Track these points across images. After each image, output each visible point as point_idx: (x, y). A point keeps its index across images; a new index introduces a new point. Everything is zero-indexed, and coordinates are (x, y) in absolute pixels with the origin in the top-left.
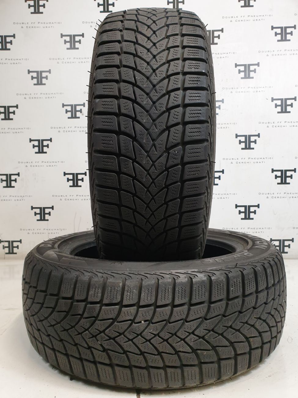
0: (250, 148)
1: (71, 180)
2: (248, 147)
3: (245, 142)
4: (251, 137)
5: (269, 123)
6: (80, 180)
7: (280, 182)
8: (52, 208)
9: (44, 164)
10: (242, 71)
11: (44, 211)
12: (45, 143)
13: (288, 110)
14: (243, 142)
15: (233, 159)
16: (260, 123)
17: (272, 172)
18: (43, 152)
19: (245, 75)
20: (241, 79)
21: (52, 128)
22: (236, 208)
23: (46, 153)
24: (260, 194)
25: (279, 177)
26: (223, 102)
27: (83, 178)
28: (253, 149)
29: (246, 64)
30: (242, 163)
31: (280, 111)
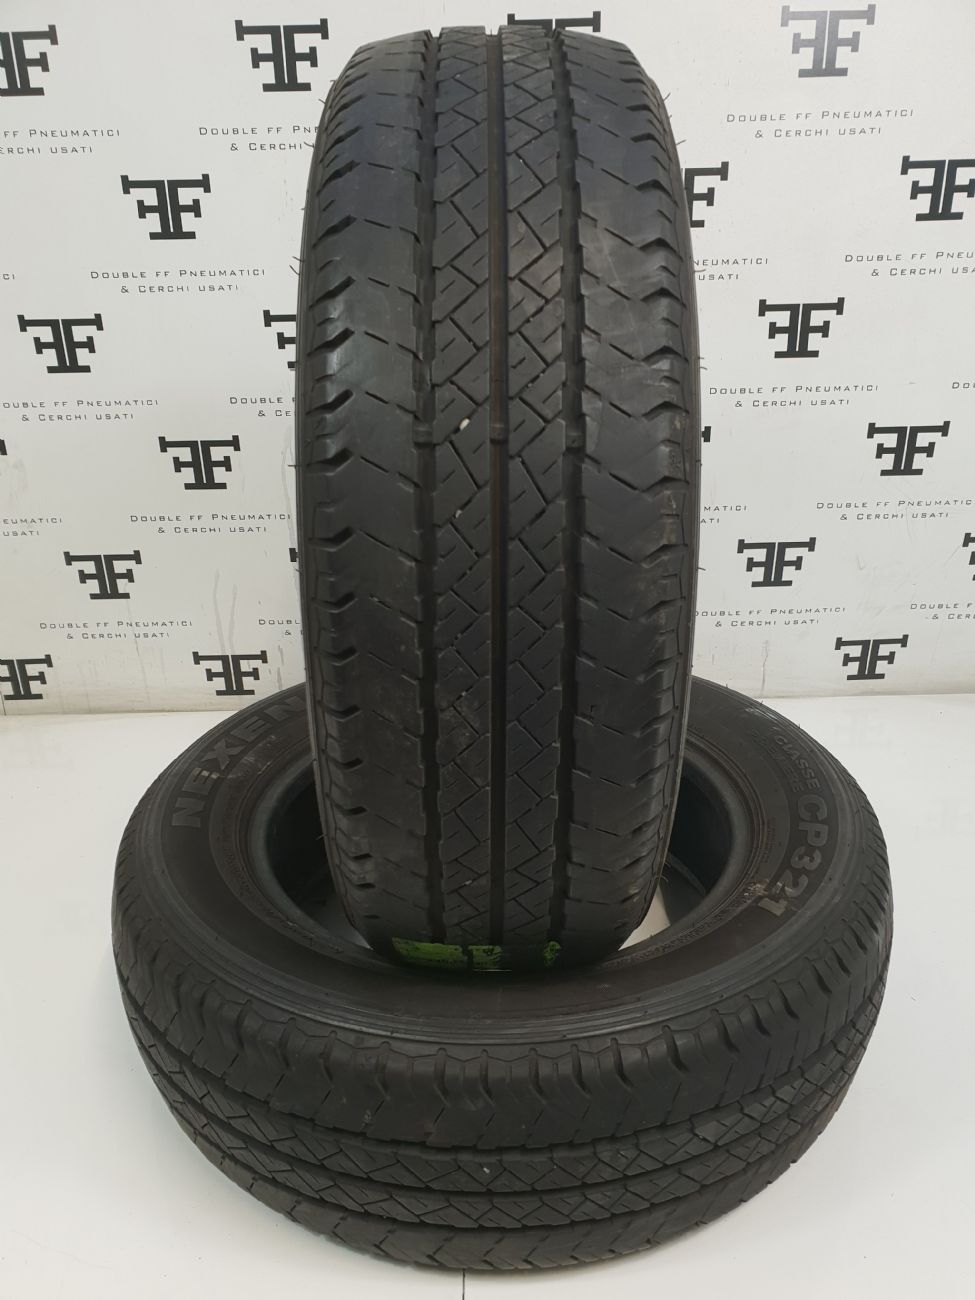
0: (805, 352)
1: (186, 464)
2: (798, 349)
3: (790, 330)
4: (813, 313)
5: (880, 258)
6: (218, 464)
7: (891, 468)
8: (136, 557)
9: (83, 409)
10: (808, 43)
11: (111, 568)
12: (80, 334)
13: (954, 210)
14: (782, 330)
15: (743, 391)
16: (848, 259)
17: (870, 435)
18: (76, 368)
19: (817, 61)
20: (800, 76)
21: (94, 275)
22: (740, 551)
23: (86, 369)
24: (820, 506)
25: (889, 451)
26: (724, 177)
27: (227, 459)
28: (815, 354)
29: (825, 12)
30: (774, 403)
31: (926, 210)
